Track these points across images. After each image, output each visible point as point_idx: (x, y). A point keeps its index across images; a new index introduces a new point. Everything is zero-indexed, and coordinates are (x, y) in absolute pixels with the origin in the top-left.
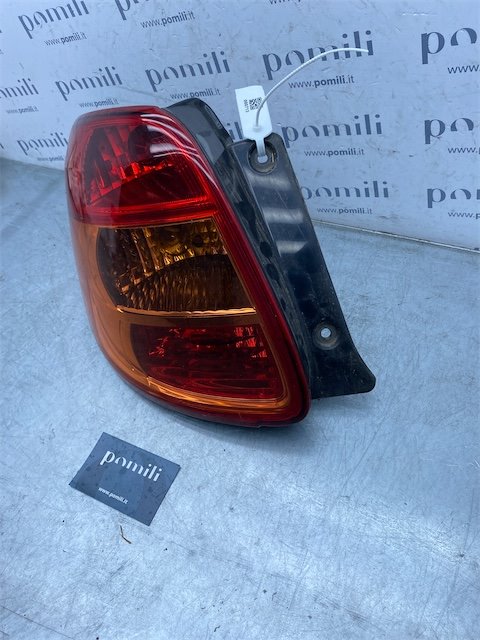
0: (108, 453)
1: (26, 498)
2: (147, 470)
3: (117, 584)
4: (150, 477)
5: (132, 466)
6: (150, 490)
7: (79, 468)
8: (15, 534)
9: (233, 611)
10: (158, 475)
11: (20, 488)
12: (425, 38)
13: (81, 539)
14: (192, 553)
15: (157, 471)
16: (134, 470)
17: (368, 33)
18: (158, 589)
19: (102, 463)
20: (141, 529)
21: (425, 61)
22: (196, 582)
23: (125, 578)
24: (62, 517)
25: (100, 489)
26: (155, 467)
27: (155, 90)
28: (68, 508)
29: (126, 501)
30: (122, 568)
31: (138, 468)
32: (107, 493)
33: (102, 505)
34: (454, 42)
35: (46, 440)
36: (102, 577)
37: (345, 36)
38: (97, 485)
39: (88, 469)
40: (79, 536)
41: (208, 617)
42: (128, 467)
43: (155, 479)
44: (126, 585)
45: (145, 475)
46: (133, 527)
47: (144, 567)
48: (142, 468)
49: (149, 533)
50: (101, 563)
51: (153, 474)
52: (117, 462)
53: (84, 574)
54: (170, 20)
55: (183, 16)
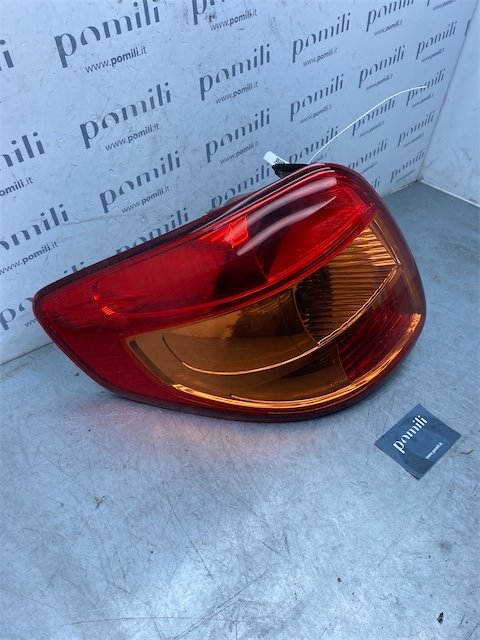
7: (403, 469)
11: (413, 521)
20: (463, 440)
33: (439, 462)
35: (367, 490)
46: (460, 446)
49: (466, 436)
54: (136, 136)
55: (149, 130)
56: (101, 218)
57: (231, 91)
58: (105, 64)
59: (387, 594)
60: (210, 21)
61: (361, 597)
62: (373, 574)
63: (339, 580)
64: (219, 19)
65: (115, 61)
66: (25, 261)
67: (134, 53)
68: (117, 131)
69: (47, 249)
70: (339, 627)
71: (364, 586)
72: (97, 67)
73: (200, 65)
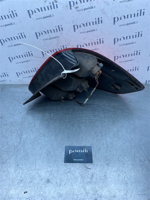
0: (70, 151)
1: (53, 171)
2: (84, 151)
3: (94, 180)
4: (85, 152)
5: (79, 151)
6: (87, 155)
7: (64, 157)
8: (56, 181)
9: (126, 172)
10: (87, 151)
11: (49, 169)
12: (115, 39)
13: (77, 174)
14: (108, 164)
15: (86, 150)
16: (80, 152)
17: (103, 39)
18: (105, 176)
19: (70, 154)
20: (91, 165)
21: (115, 44)
22: (113, 170)
23: (95, 177)
24: (67, 171)
25: (74, 160)
26: (85, 149)
27: (44, 56)
28: (68, 168)
29: (83, 160)
30: (92, 176)
31: (81, 151)
32: (77, 160)
33: (77, 164)
34: (120, 40)
36: (89, 180)
37: (97, 40)
38: (72, 159)
39: (67, 156)
40: (76, 173)
41: (121, 176)
42: (78, 152)
43: (87, 152)
44: (96, 179)
45: (84, 152)
46: (89, 165)
47: (98, 173)
48: (82, 151)
49: (94, 164)
50: (86, 177)
51: (86, 151)
52: (74, 152)
53: (84, 181)
54: (52, 38)
55: (56, 37)
56: (42, 58)
57: (86, 31)
58: (41, 18)
59: (22, 177)
60: (76, 9)
61: (17, 172)
62: (25, 170)
63: (18, 165)
64: (80, 8)
65: (44, 18)
66: (22, 62)
67: (50, 16)
68: (46, 36)
69: (27, 61)
70: (6, 173)
71: (20, 171)
72: (39, 19)
73: (73, 22)
